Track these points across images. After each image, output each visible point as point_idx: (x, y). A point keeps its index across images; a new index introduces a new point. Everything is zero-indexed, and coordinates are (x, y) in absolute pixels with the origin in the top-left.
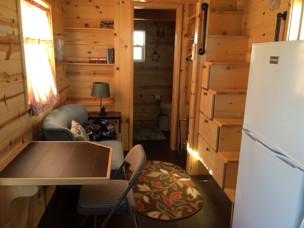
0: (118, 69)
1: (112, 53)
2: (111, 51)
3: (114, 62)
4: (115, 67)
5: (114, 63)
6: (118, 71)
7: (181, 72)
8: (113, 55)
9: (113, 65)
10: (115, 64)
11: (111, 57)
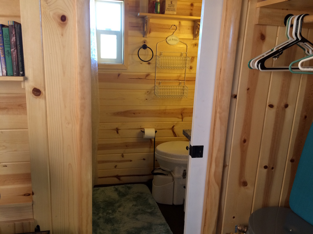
0: (37, 92)
1: (14, 39)
2: (10, 33)
3: (23, 70)
4: (28, 86)
5: (23, 75)
6: (39, 101)
7: (234, 100)
8: (16, 46)
9: (19, 82)
10: (26, 79)
11: (10, 54)
